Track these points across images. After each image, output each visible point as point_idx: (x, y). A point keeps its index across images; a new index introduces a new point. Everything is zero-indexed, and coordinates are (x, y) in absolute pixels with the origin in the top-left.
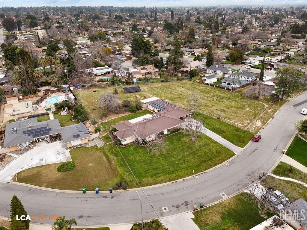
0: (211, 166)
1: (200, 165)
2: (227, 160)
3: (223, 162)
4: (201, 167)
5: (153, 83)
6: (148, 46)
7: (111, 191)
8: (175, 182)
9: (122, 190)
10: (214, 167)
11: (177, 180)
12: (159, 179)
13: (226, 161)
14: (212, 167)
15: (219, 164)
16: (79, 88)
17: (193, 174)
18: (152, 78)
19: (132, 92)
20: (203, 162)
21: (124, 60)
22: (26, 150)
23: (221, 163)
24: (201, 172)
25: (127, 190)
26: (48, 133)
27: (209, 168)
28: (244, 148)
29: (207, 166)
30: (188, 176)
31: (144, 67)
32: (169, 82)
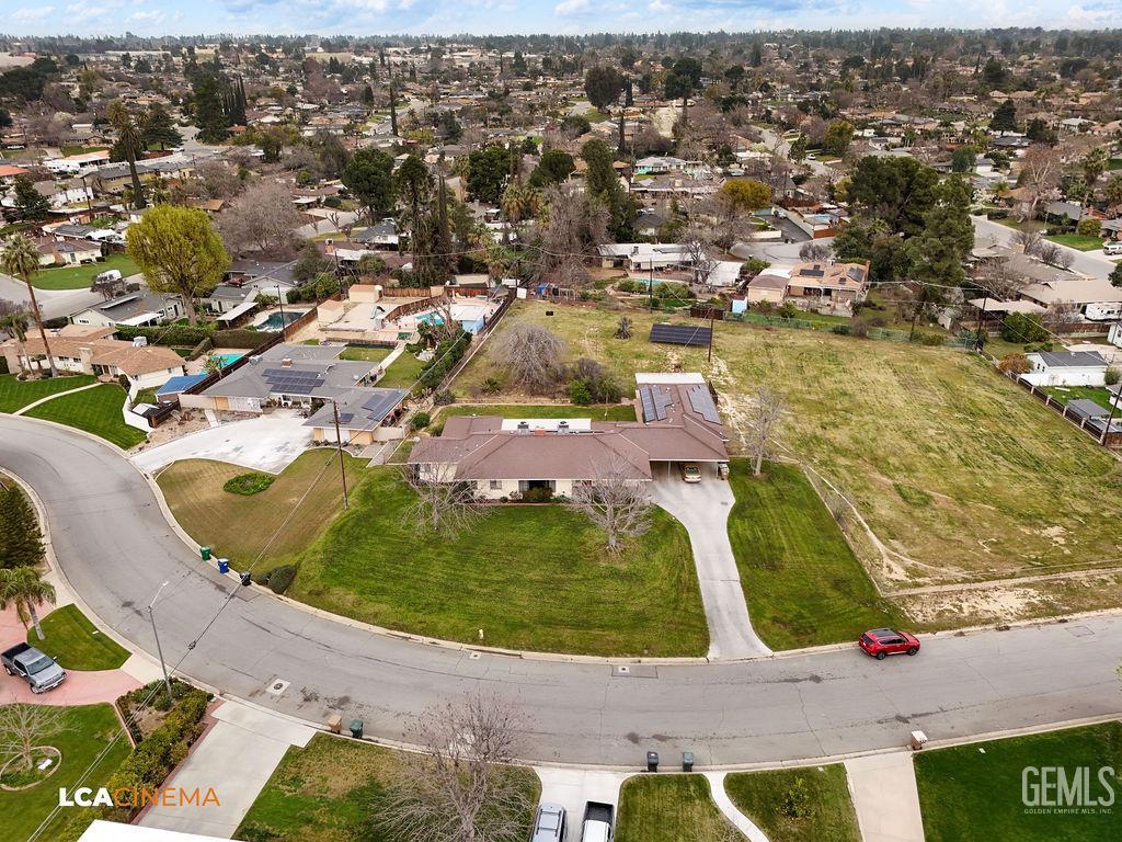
0: (559, 647)
1: (524, 626)
2: (642, 655)
3: (617, 655)
4: (523, 634)
5: (798, 328)
6: (920, 192)
7: (246, 582)
8: (404, 637)
9: (270, 591)
10: (569, 657)
11: (413, 636)
12: (371, 608)
13: (637, 659)
14: (559, 652)
15: (595, 652)
16: (544, 298)
17: (475, 640)
18: (816, 312)
19: (675, 344)
20: (550, 622)
21: (812, 235)
22: (241, 416)
23: (606, 654)
24: (508, 647)
25: (280, 596)
26: (308, 391)
27: (546, 651)
28: (777, 654)
29: (545, 642)
30: (453, 640)
31: (817, 267)
32: (869, 338)
